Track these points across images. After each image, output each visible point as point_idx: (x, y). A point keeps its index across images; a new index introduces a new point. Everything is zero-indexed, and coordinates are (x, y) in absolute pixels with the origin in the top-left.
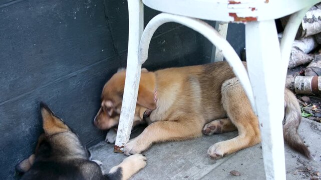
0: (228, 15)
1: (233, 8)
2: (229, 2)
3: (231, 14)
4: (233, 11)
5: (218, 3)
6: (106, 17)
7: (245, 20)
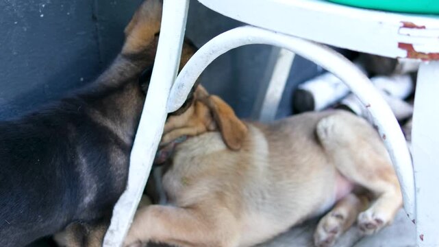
0: (397, 45)
1: (409, 35)
2: (402, 25)
3: (401, 45)
4: (406, 40)
5: (381, 23)
6: (94, 18)
7: (426, 57)
